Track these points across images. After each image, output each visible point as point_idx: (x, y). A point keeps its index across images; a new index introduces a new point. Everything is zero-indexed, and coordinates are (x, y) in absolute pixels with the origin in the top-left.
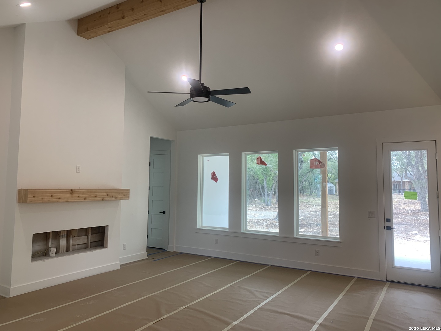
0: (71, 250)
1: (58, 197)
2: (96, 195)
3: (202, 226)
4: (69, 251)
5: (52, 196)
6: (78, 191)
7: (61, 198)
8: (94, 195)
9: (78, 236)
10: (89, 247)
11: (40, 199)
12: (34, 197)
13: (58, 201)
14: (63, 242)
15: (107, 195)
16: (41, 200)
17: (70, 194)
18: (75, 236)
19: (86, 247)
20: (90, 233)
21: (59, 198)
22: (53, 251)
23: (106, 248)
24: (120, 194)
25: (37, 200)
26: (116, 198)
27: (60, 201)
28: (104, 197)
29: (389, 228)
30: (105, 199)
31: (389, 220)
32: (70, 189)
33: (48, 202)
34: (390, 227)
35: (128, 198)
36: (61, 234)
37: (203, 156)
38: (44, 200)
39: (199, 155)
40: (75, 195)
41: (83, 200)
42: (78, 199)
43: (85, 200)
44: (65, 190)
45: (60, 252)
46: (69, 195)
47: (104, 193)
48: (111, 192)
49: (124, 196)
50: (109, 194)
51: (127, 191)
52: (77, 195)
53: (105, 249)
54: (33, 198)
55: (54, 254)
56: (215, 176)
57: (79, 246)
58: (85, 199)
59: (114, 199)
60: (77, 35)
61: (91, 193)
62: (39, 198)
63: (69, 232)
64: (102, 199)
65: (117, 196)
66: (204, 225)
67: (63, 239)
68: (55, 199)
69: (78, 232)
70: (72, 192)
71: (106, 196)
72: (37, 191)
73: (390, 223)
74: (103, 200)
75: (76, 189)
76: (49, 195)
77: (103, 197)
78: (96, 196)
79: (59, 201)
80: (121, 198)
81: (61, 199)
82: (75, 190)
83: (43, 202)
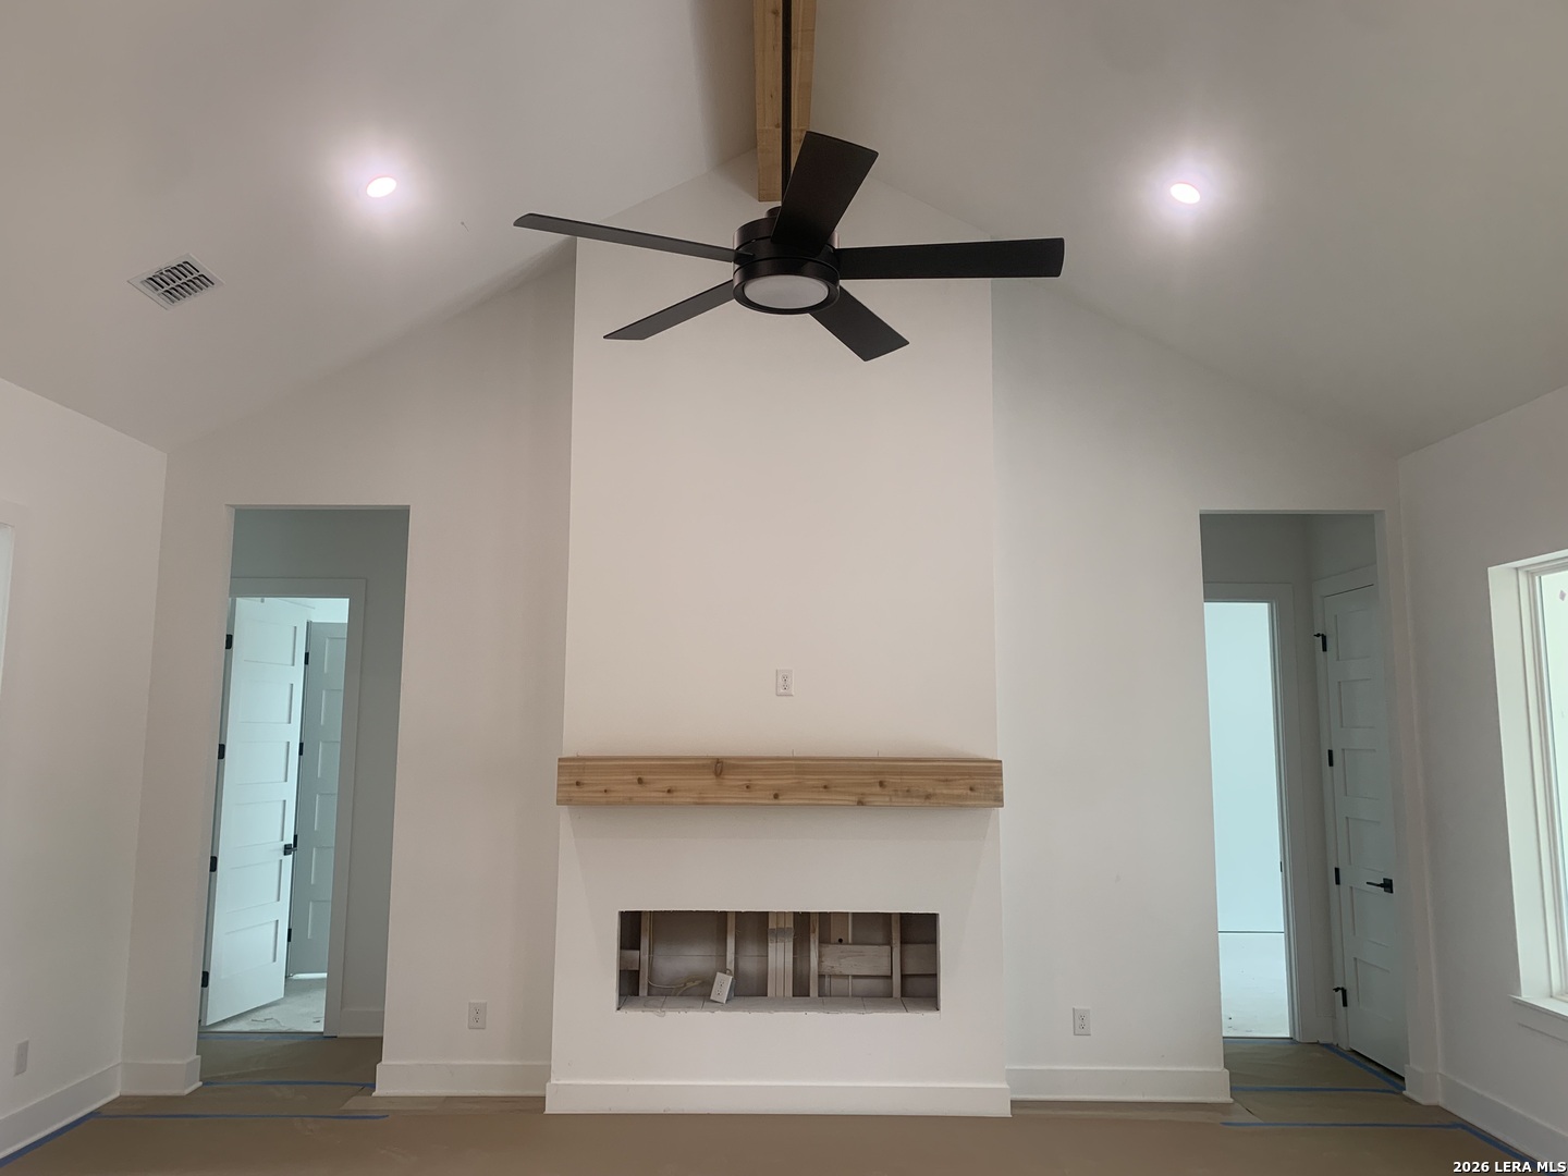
0: (813, 993)
1: (666, 785)
2: (824, 783)
5: (640, 781)
6: (743, 766)
7: (676, 791)
9: (854, 943)
11: (596, 792)
12: (578, 784)
13: (665, 800)
14: (781, 956)
15: (881, 784)
16: (604, 795)
17: (713, 776)
18: (840, 941)
20: (897, 936)
21: (669, 791)
22: (723, 984)
23: (937, 1009)
24: (947, 780)
25: (590, 795)
27: (674, 800)
28: (866, 790)
30: (869, 799)
32: (712, 758)
33: (629, 802)
35: (998, 800)
36: (772, 925)
38: (613, 794)
40: (731, 780)
41: (767, 802)
42: (747, 795)
43: (776, 802)
44: (693, 762)
45: (771, 993)
46: (708, 781)
47: (864, 773)
48: (901, 773)
49: (971, 789)
50: (890, 779)
51: (990, 767)
52: (743, 780)
54: (575, 788)
55: (723, 997)
58: (776, 796)
59: (916, 801)
62: (595, 788)
63: (802, 921)
64: (855, 798)
65: (930, 790)
67: (781, 945)
68: (653, 794)
70: (719, 767)
71: (877, 789)
72: (588, 763)
74: (860, 803)
75: (734, 758)
76: (631, 777)
77: (862, 790)
78: (825, 787)
79: (668, 800)
80: (949, 797)
81: (675, 794)
82: (733, 762)
83: (608, 804)
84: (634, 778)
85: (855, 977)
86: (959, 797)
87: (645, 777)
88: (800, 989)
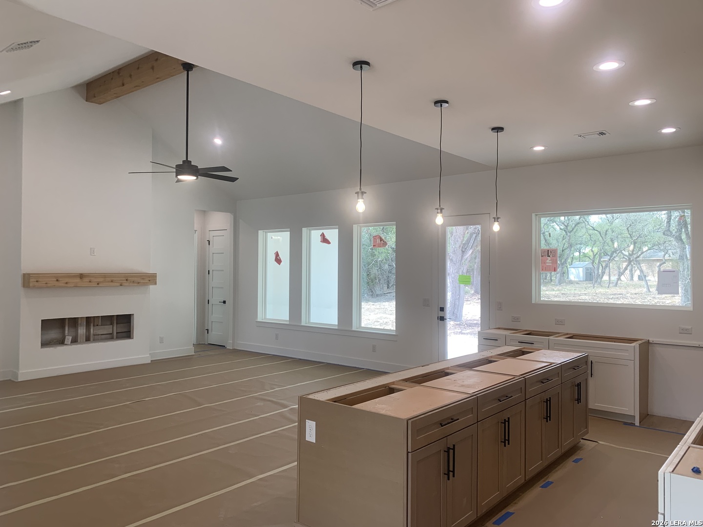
0: (92, 339)
1: (66, 281)
3: (265, 318)
4: (90, 341)
5: (57, 280)
6: (89, 276)
7: (69, 283)
8: (108, 279)
9: (101, 325)
10: (115, 337)
11: (44, 284)
12: (37, 281)
13: (65, 286)
14: (82, 331)
15: (127, 280)
16: (46, 284)
17: (80, 279)
18: (97, 325)
19: (111, 337)
20: (115, 322)
21: (66, 283)
22: (69, 339)
23: (133, 338)
24: (143, 279)
25: (41, 285)
26: (138, 283)
28: (123, 282)
29: (442, 319)
30: (123, 284)
31: (442, 309)
32: (79, 274)
33: (54, 287)
34: (443, 317)
35: (155, 284)
36: (79, 322)
37: (266, 232)
38: (49, 284)
39: (259, 231)
40: (86, 280)
41: (96, 286)
42: (89, 284)
44: (74, 275)
45: (78, 341)
46: (78, 280)
47: (123, 277)
48: (131, 277)
49: (150, 281)
50: (129, 278)
51: (153, 275)
52: (89, 279)
53: (131, 340)
54: (37, 283)
55: (70, 343)
56: (278, 257)
57: (102, 336)
58: (98, 284)
59: (136, 284)
60: (86, 101)
61: (105, 277)
63: (89, 320)
64: (119, 284)
65: (139, 281)
66: (268, 317)
67: (82, 328)
68: (61, 284)
69: (101, 321)
70: (81, 276)
71: (125, 281)
72: (41, 275)
73: (443, 312)
74: (121, 285)
77: (121, 282)
78: (112, 281)
79: (67, 286)
80: (144, 283)
82: (86, 274)
83: (47, 287)
84: (55, 279)
85: (101, 335)
86: (147, 283)
87: (59, 279)
88: (88, 339)
